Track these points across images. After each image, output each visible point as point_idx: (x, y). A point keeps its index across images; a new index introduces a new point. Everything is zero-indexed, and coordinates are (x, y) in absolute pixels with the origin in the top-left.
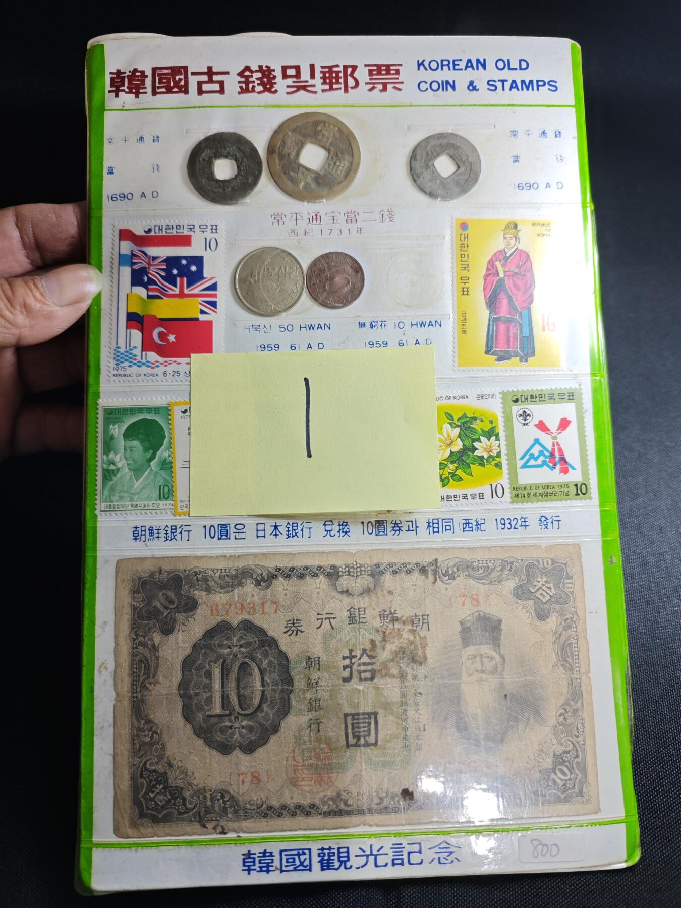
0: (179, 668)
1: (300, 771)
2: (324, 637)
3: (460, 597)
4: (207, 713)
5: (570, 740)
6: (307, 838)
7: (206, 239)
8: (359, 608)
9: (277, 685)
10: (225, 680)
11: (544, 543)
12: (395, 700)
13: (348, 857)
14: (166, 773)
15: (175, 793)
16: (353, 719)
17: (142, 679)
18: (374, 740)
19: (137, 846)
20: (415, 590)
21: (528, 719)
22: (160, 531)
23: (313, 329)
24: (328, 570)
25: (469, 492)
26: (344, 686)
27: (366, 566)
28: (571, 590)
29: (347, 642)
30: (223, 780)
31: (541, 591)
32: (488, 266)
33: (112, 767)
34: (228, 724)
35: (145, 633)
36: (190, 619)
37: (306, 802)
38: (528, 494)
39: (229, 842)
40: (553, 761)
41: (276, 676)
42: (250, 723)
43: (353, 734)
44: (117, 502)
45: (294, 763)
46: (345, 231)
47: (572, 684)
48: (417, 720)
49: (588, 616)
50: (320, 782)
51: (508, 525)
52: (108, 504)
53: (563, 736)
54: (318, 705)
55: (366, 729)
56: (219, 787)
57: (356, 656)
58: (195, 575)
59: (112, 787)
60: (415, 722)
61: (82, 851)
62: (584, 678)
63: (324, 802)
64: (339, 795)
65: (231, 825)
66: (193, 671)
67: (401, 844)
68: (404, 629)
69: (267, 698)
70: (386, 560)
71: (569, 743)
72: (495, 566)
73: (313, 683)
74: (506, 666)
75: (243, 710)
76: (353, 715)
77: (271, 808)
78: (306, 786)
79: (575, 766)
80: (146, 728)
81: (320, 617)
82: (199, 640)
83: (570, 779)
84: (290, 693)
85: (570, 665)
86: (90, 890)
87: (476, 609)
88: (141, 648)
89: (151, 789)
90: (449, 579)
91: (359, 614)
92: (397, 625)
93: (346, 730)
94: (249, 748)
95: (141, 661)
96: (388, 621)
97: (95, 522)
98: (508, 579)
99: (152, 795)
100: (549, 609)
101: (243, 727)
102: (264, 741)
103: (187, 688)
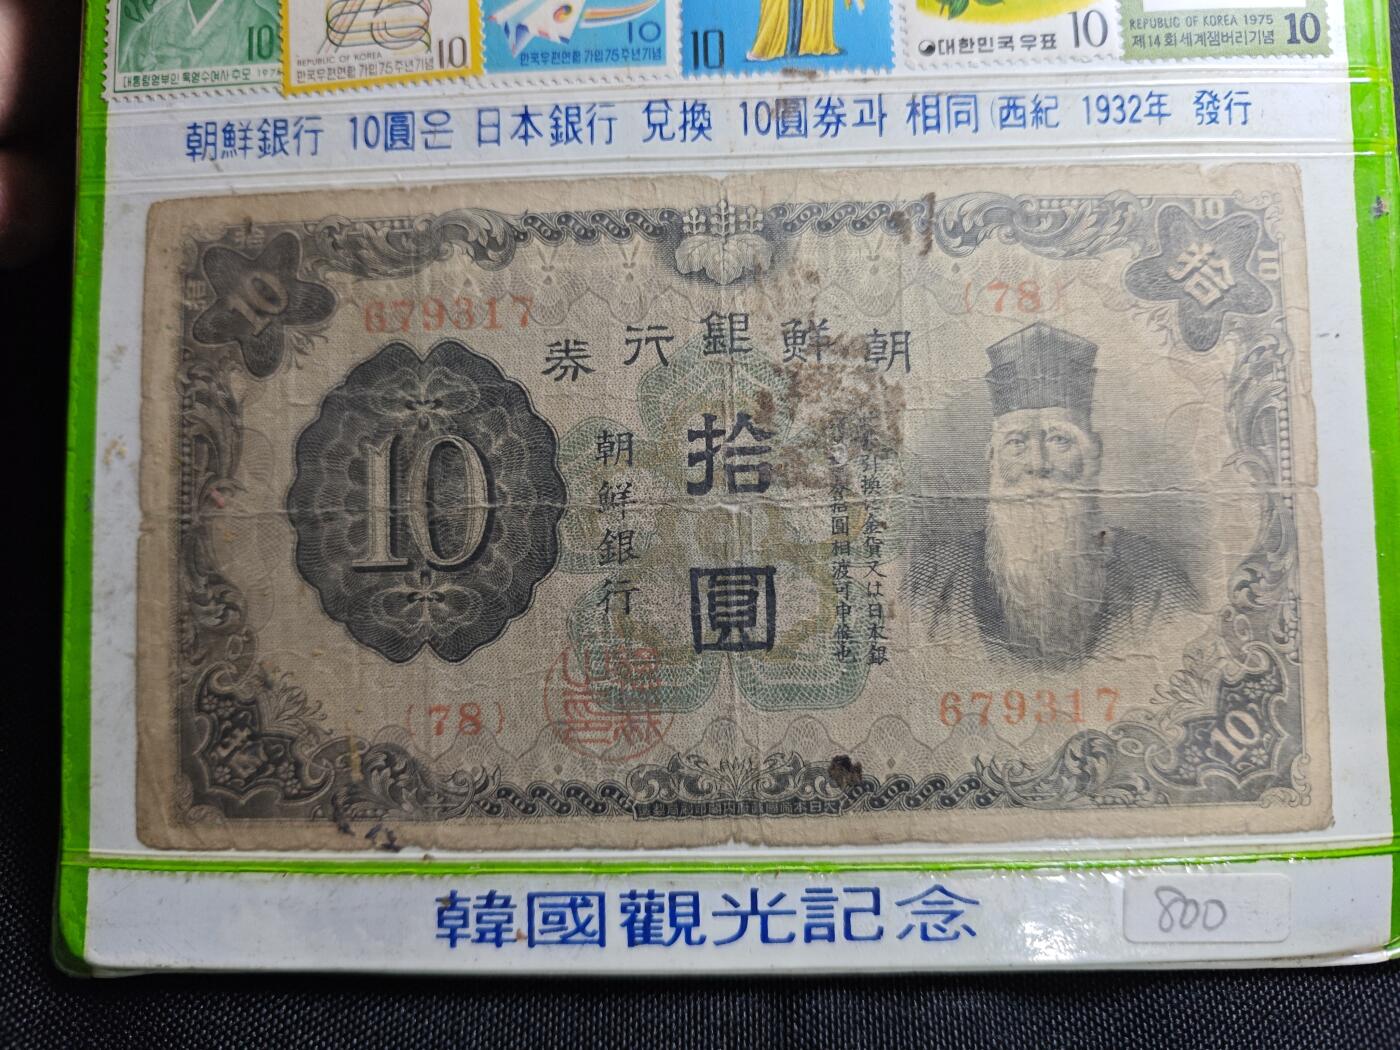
0: (286, 454)
1: (580, 706)
2: (643, 383)
3: (991, 287)
4: (355, 563)
5: (1261, 649)
6: (596, 868)
8: (731, 316)
9: (525, 498)
10: (399, 485)
11: (1211, 159)
12: (818, 539)
13: (696, 915)
14: (255, 701)
15: (278, 750)
16: (713, 582)
17: (201, 479)
18: (765, 636)
19: (190, 867)
20: (875, 271)
21: (1159, 593)
22: (249, 134)
24: (655, 221)
25: (1017, 29)
26: (692, 501)
27: (751, 211)
28: (1274, 277)
29: (700, 397)
30: (390, 722)
31: (1196, 278)
33: (132, 685)
34: (406, 589)
35: (211, 371)
36: (315, 339)
37: (593, 781)
38: (1169, 36)
39: (404, 870)
40: (1219, 699)
41: (523, 476)
42: (459, 588)
43: (712, 618)
44: (153, 69)
45: (564, 685)
47: (1271, 509)
48: (873, 590)
49: (1317, 345)
50: (628, 733)
51: (1115, 114)
52: (133, 74)
53: (1245, 638)
54: (627, 546)
55: (745, 608)
56: (382, 739)
57: (723, 432)
58: (330, 235)
59: (131, 730)
60: (869, 594)
61: (65, 871)
62: (1301, 498)
63: (639, 781)
64: (675, 765)
65: (409, 830)
66: (323, 463)
67: (830, 891)
68: (844, 367)
69: (500, 530)
70: (804, 194)
71: (1260, 654)
72: (1082, 215)
73: (614, 495)
74: (1104, 460)
75: (442, 557)
76: (713, 574)
77: (508, 792)
78: (593, 741)
79: (1272, 713)
80: (210, 595)
81: (633, 335)
82: (338, 389)
83: (1260, 745)
84: (558, 518)
85: (1267, 462)
86: (82, 964)
87: (1030, 319)
88: (200, 408)
89: (221, 737)
90: (961, 245)
91: (732, 330)
92: (827, 358)
93: (695, 609)
94: (456, 648)
95: (200, 438)
96: (805, 346)
97: (103, 117)
98: (1114, 247)
99: (224, 753)
100: (1219, 322)
101: (441, 598)
102: (493, 632)
103: (305, 503)
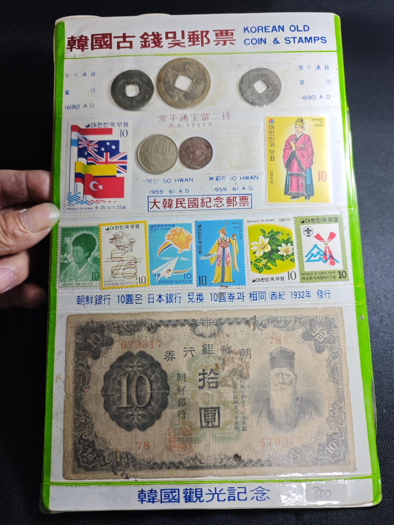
0: (102, 379)
1: (173, 442)
2: (188, 361)
3: (269, 338)
4: (118, 406)
5: (337, 426)
6: (177, 483)
7: (121, 130)
8: (209, 345)
9: (160, 390)
10: (129, 387)
11: (320, 307)
12: (230, 400)
13: (201, 494)
14: (93, 441)
15: (99, 454)
16: (205, 411)
17: (81, 385)
18: (218, 424)
19: (76, 484)
20: (242, 334)
21: (311, 413)
22: (92, 299)
23: (183, 181)
24: (191, 322)
25: (275, 276)
26: (200, 391)
27: (213, 320)
28: (337, 335)
29: (202, 365)
30: (127, 446)
31: (318, 335)
32: (286, 144)
33: (62, 438)
34: (131, 413)
35: (83, 358)
36: (109, 350)
37: (176, 461)
38: (311, 277)
39: (130, 484)
40: (327, 439)
41: (159, 384)
42: (144, 413)
43: (205, 420)
44: (68, 282)
45: (169, 437)
46: (202, 125)
47: (338, 392)
48: (243, 412)
49: (348, 351)
50: (185, 448)
51: (298, 296)
52: (63, 283)
53: (333, 424)
54: (184, 402)
55: (213, 417)
56: (125, 451)
57: (207, 374)
58: (113, 324)
59: (62, 449)
60: (242, 414)
61: (44, 486)
62: (345, 388)
63: (188, 461)
64: (196, 457)
65: (131, 473)
66: (111, 381)
67: (234, 488)
68: (235, 357)
69: (154, 398)
70: (225, 316)
71: (336, 427)
72: (291, 320)
73: (181, 389)
74: (297, 380)
75: (139, 405)
76: (205, 409)
77: (156, 464)
78: (176, 451)
79: (340, 442)
80: (82, 414)
81: (185, 350)
82: (114, 363)
83: (337, 450)
84: (168, 395)
85: (337, 380)
86: (48, 510)
87: (279, 346)
88: (80, 367)
89: (85, 450)
90: (263, 328)
91: (209, 348)
92: (232, 355)
93: (201, 418)
94: (143, 428)
95: (80, 375)
96: (226, 353)
97: (56, 293)
98: (299, 328)
99: (85, 455)
100: (324, 346)
101: (139, 415)
102: (152, 423)
103: (106, 391)
